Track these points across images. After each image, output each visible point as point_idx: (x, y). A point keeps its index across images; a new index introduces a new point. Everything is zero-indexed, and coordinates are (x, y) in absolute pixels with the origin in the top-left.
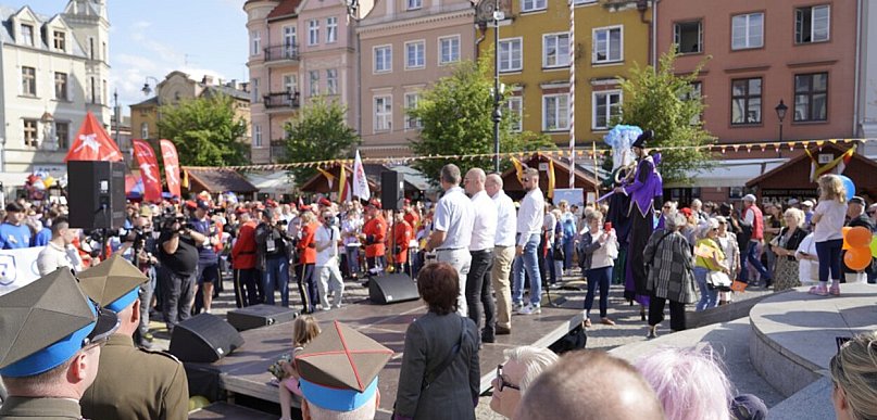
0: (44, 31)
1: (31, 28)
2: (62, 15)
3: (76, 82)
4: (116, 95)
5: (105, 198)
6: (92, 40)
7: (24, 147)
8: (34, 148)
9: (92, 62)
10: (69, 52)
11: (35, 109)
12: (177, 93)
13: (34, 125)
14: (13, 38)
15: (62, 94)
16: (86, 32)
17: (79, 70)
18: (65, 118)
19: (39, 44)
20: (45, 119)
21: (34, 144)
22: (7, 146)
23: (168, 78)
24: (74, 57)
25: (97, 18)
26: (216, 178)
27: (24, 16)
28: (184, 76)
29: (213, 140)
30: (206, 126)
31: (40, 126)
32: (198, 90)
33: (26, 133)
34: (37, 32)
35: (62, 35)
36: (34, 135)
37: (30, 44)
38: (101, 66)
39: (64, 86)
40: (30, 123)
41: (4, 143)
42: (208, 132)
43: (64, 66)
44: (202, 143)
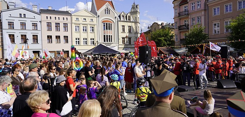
0: (126, 17)
1: (124, 16)
2: (130, 12)
3: (133, 28)
4: (142, 30)
5: (147, 55)
6: (136, 17)
7: (122, 44)
8: (124, 44)
9: (136, 22)
10: (131, 21)
11: (124, 35)
12: (155, 28)
13: (124, 39)
14: (120, 19)
15: (130, 31)
16: (135, 15)
17: (133, 25)
18: (130, 37)
19: (125, 20)
20: (126, 37)
21: (124, 43)
22: (119, 44)
23: (153, 24)
24: (132, 22)
25: (137, 12)
26: (166, 50)
27: (122, 14)
28: (157, 23)
29: (165, 40)
30: (163, 36)
31: (125, 39)
32: (160, 27)
33: (123, 41)
34: (125, 17)
35: (130, 17)
36: (124, 41)
37: (123, 20)
38: (138, 23)
39: (130, 29)
40: (123, 38)
41: (118, 43)
42: (163, 38)
43: (130, 24)
44: (162, 40)
